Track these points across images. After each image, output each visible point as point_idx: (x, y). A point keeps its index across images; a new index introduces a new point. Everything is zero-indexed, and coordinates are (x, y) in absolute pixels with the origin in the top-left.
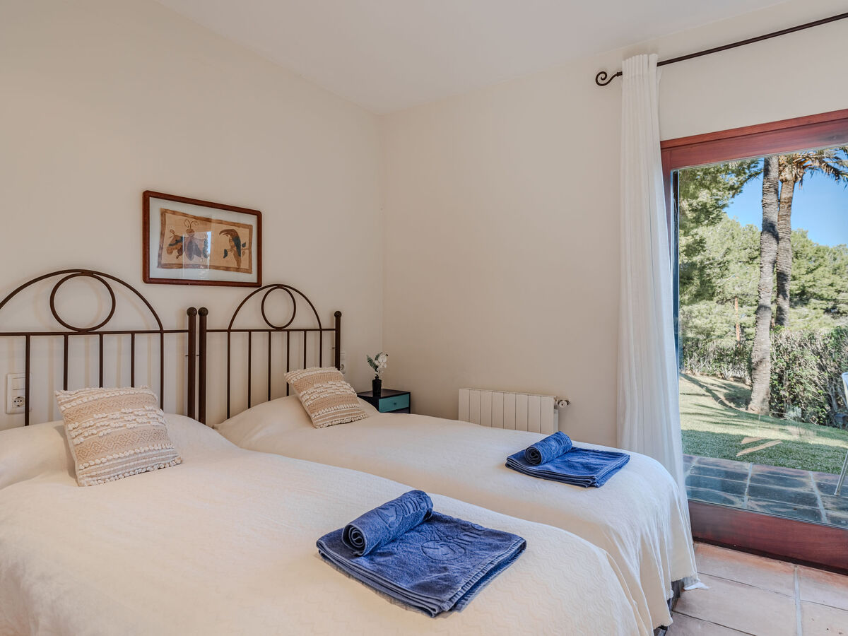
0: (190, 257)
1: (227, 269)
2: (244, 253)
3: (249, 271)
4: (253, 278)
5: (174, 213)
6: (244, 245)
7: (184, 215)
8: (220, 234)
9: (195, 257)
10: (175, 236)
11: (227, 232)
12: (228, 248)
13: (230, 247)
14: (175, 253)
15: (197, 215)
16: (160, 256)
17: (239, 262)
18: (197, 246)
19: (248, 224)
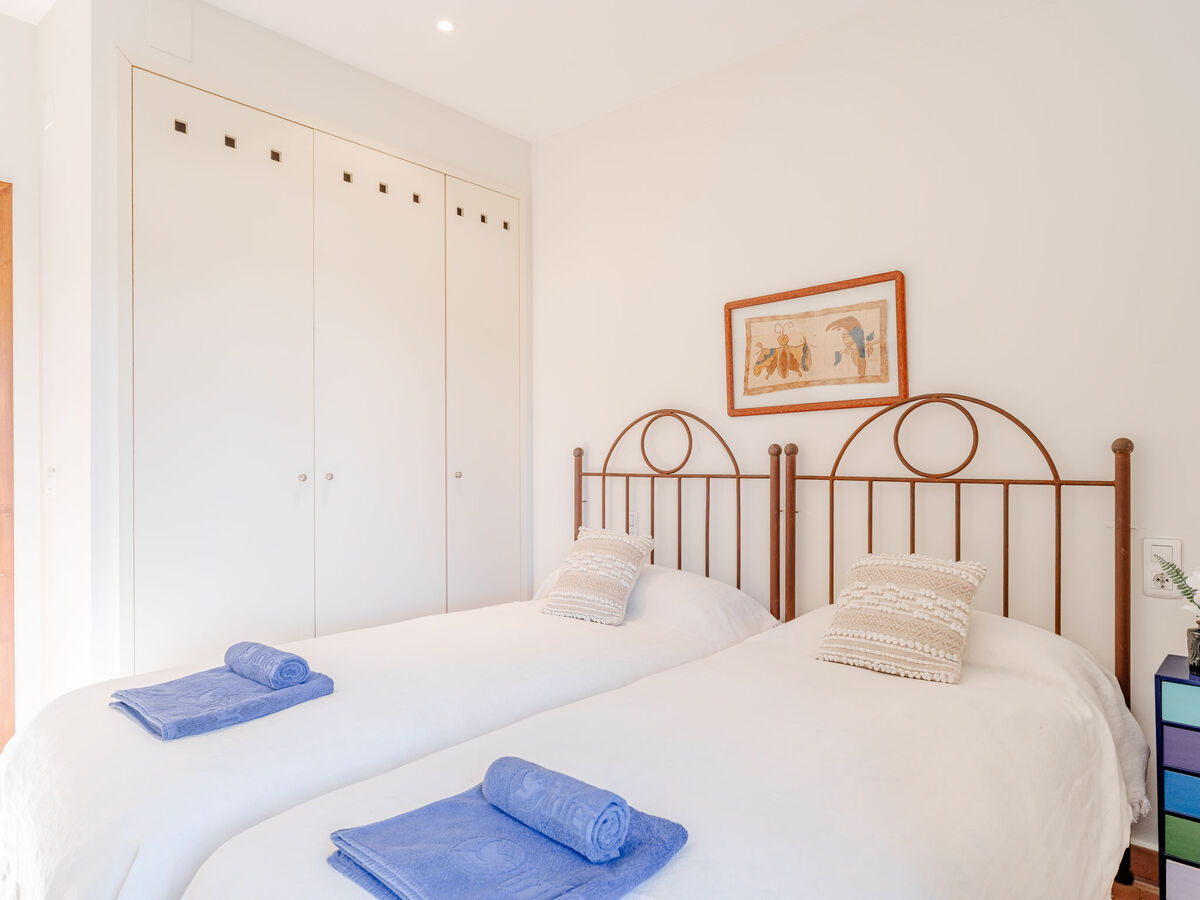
0: (784, 374)
1: (841, 381)
2: (871, 350)
3: (882, 378)
4: (891, 389)
5: (761, 319)
6: (870, 338)
7: (774, 318)
8: (827, 330)
9: (790, 372)
10: (763, 350)
11: (838, 324)
12: (841, 347)
13: (844, 347)
14: (764, 372)
15: (792, 313)
16: (746, 380)
17: (862, 368)
18: (792, 355)
19: (880, 299)
